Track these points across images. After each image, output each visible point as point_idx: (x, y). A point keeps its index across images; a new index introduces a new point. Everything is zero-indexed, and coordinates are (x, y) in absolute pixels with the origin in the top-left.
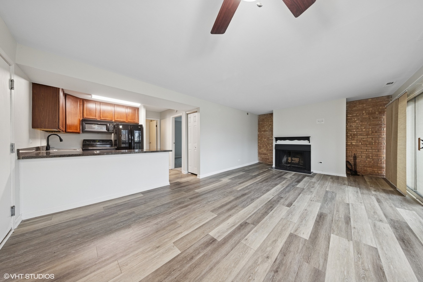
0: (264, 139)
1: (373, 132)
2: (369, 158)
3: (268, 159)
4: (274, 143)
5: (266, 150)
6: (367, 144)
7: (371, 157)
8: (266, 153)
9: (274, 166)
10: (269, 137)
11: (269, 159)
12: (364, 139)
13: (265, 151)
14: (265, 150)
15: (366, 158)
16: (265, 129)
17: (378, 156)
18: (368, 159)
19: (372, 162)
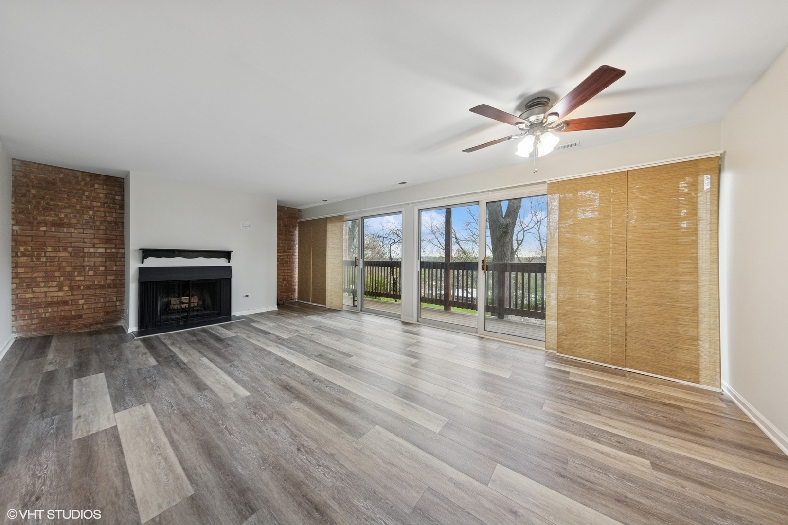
0: (55, 250)
1: (288, 249)
2: (285, 281)
3: (80, 317)
4: (134, 265)
5: (66, 288)
6: (283, 263)
7: (286, 280)
8: (66, 299)
9: (132, 327)
10: (82, 245)
11: (84, 316)
12: (281, 257)
13: (60, 294)
14: (61, 289)
15: (283, 281)
16: (61, 219)
17: (292, 277)
18: (285, 283)
19: (288, 285)
